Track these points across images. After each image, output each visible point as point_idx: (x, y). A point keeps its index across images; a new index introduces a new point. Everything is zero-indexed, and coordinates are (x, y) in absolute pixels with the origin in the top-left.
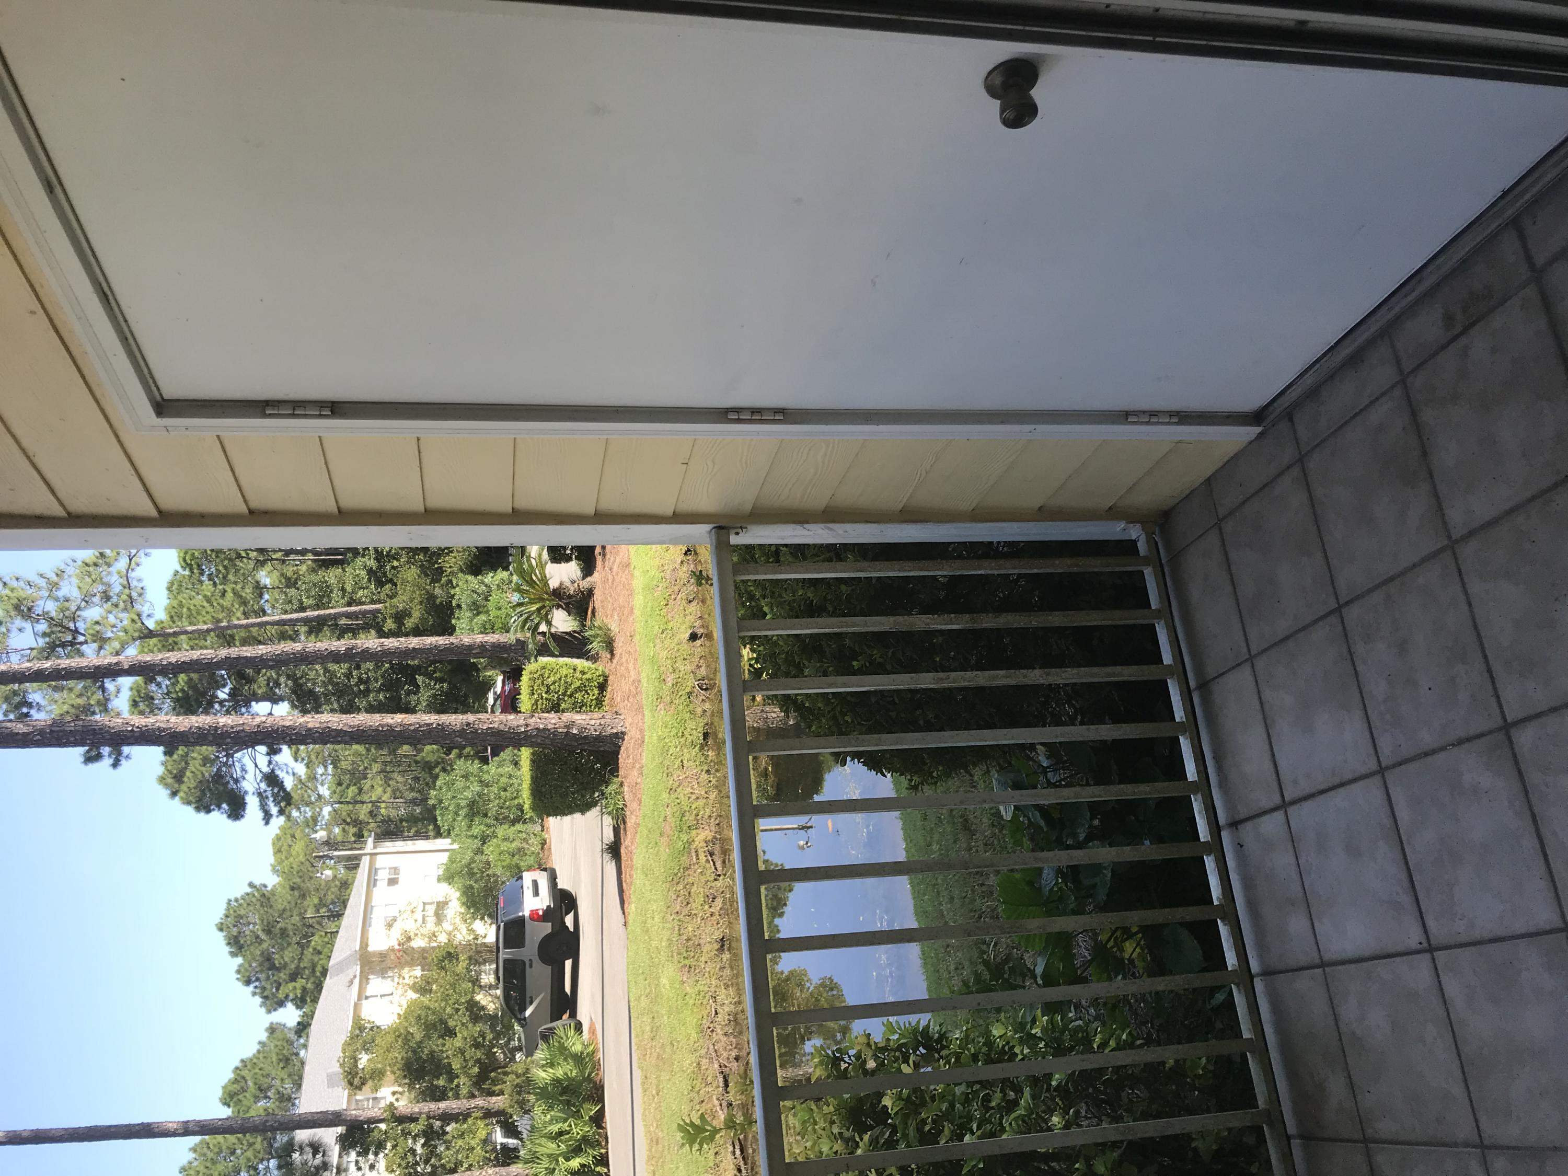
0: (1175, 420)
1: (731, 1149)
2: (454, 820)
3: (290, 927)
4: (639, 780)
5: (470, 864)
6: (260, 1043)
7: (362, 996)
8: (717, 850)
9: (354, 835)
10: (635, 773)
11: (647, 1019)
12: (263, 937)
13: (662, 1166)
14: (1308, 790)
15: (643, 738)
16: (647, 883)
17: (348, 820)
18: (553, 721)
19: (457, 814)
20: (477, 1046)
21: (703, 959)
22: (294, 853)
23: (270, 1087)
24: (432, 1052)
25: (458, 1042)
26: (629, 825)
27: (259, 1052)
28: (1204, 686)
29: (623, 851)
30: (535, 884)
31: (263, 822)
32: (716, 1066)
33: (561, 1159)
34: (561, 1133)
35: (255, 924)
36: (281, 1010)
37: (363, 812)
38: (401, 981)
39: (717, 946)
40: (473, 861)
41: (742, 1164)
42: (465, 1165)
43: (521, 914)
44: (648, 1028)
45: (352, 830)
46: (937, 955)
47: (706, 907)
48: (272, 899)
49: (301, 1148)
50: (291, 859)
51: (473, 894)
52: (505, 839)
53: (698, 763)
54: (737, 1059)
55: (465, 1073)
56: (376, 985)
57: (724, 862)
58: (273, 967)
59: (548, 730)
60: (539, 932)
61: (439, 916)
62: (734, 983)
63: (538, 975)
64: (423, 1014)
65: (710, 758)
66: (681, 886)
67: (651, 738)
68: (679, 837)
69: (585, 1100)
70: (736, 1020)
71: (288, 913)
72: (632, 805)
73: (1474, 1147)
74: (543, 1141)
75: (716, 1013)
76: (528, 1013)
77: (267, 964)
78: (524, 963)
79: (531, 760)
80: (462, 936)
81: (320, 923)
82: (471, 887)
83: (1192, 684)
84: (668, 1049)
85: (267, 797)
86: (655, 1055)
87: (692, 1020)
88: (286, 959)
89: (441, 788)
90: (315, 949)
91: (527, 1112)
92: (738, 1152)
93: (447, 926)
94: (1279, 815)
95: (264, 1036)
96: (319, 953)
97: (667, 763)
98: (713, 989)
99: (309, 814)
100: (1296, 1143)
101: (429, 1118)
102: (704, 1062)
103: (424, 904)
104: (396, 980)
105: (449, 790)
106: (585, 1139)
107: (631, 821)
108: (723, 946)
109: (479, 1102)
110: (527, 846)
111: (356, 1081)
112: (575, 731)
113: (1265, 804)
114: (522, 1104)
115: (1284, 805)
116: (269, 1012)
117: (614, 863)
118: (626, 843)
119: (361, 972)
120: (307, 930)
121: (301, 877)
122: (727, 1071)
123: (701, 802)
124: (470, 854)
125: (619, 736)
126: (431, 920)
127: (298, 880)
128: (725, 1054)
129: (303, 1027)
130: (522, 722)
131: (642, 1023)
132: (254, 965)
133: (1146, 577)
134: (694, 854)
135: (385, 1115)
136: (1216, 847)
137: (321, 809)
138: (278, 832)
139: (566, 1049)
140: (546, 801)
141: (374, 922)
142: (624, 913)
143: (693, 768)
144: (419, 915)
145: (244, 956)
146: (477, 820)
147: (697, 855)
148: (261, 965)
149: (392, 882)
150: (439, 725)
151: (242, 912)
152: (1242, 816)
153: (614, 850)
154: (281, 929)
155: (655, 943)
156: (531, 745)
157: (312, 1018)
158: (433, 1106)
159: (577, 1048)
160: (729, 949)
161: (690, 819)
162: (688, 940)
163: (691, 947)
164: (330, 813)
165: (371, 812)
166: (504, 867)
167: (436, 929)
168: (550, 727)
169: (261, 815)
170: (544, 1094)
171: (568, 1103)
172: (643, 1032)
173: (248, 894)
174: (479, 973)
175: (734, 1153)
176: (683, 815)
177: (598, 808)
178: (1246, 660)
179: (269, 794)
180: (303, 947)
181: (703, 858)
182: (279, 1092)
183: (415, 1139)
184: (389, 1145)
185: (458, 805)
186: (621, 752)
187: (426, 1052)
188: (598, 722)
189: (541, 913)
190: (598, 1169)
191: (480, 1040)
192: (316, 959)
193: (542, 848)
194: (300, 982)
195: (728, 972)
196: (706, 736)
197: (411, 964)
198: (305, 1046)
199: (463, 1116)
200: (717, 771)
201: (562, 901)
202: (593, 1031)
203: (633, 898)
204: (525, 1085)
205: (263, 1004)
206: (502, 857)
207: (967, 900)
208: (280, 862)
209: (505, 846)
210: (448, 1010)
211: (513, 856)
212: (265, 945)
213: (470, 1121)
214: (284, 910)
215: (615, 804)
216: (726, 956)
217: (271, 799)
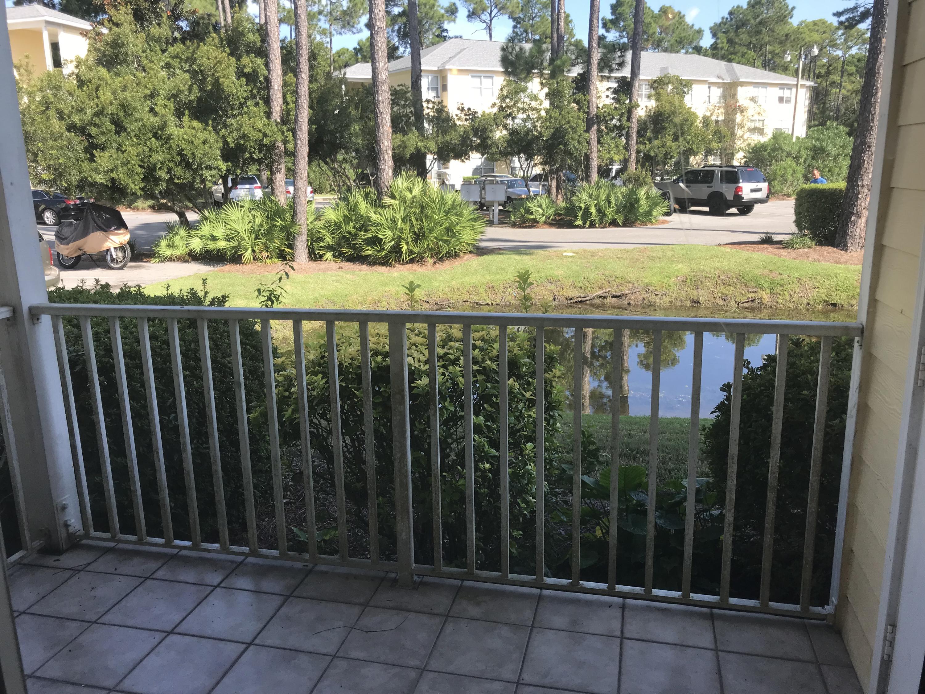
0: (885, 657)
1: (582, 296)
2: (813, 138)
3: (761, 36)
4: (810, 259)
5: (781, 149)
6: (693, 25)
7: (711, 84)
8: (756, 305)
9: (820, 72)
10: (816, 257)
11: (660, 254)
12: (758, 20)
13: (580, 258)
14: (625, 654)
15: (840, 263)
16: (741, 260)
17: (831, 68)
18: (863, 204)
19: (818, 139)
20: (666, 154)
21: (689, 290)
22: (812, 34)
23: (667, 34)
24: (665, 128)
25: (669, 143)
26: (781, 251)
27: (688, 25)
28: (712, 617)
29: (765, 246)
30: (759, 190)
31: (835, 12)
32: (627, 292)
33: (596, 202)
34: (609, 202)
35: (767, 13)
36: (711, 35)
37: (835, 77)
38: (717, 108)
39: (695, 299)
40: (783, 151)
41: (574, 301)
42: (601, 149)
43: (741, 181)
44: (654, 255)
45: (823, 71)
46: (643, 425)
47: (720, 295)
48: (782, 23)
49: (622, 56)
50: (808, 32)
51: (761, 151)
52: (794, 172)
53: (815, 298)
54: (629, 304)
55: (651, 148)
56: (717, 92)
57: (746, 308)
58: (738, 28)
59: (857, 201)
60: (728, 191)
61: (754, 130)
62: (672, 307)
63: (703, 191)
64: (689, 123)
65: (817, 306)
66: (735, 280)
67: (839, 269)
68: (767, 281)
69: (626, 217)
70: (651, 305)
71: (771, 34)
72: (793, 253)
73: (425, 666)
74: (607, 192)
75: (656, 295)
76: (681, 184)
77: (740, 24)
78: (711, 182)
79: (836, 189)
80: (739, 144)
81: (761, 55)
82: (765, 150)
83: (716, 611)
84: (641, 265)
85: (853, 13)
86: (639, 257)
87: (655, 280)
88: (741, 36)
89: (837, 129)
90: (746, 53)
91: (624, 183)
92: (580, 299)
93: (747, 135)
94: (618, 633)
95: (696, 27)
96: (743, 56)
97: (819, 278)
98: (670, 294)
99: (838, 42)
100: (458, 583)
101: (629, 128)
102: (630, 285)
103: (763, 120)
104: (718, 105)
105: (835, 134)
106: (605, 215)
107: (784, 252)
108: (695, 302)
109: (633, 156)
110: (787, 185)
111: (656, 85)
112: (853, 218)
113: (627, 627)
114: (629, 180)
115: (622, 638)
116: (711, 28)
117: (759, 240)
118: (770, 248)
119: (725, 83)
120: (758, 48)
121: (794, 40)
122: (624, 297)
123: (788, 297)
124: (788, 149)
125: (845, 248)
126: (752, 125)
127: (792, 38)
128: (633, 298)
129: (698, 50)
130: (866, 183)
131: (658, 251)
132: (741, 16)
133: (795, 606)
134: (754, 290)
135: (633, 103)
136: (611, 592)
137: (841, 49)
138: (829, 22)
139: (656, 206)
140: (806, 198)
141: (756, 89)
142: (726, 244)
143: (812, 294)
144: (756, 117)
145: (747, 9)
146: (810, 153)
147: (753, 292)
148: (741, 20)
149: (781, 100)
150: (872, 127)
151: (776, 5)
152: (626, 612)
153: (767, 241)
154: (761, 30)
155: (703, 262)
156: (848, 189)
157: (704, 55)
158: (635, 130)
159: (655, 213)
160: (693, 306)
161: (778, 289)
162: (701, 282)
163: (697, 284)
164: (838, 55)
165: (834, 83)
166: (776, 170)
167: (746, 128)
168: (859, 202)
169: (840, 10)
170: (632, 193)
171: (625, 207)
172: (653, 252)
173: (787, 7)
174: (715, 155)
175: (580, 297)
176: (781, 285)
177: (797, 232)
178: (716, 647)
179: (855, 14)
180: (748, 46)
181: (752, 295)
182: (663, 39)
183: (619, 120)
184: (617, 106)
185: (823, 141)
186: (833, 249)
187: (667, 125)
188: (858, 234)
189: (740, 193)
190: (588, 222)
191: (669, 156)
192: (739, 54)
193: (785, 195)
194: (726, 46)
195: (679, 304)
196: (834, 305)
197: (727, 114)
198: (687, 52)
199: (627, 147)
200: (808, 310)
201: (746, 207)
202: (664, 222)
203: (733, 250)
204: (638, 182)
205: (716, 25)
206: (782, 169)
207: (664, 449)
208: (807, 26)
209: (790, 171)
210: (689, 137)
211: (782, 177)
212: (752, 21)
213: (624, 151)
214: (773, 31)
215: (797, 243)
216: (689, 304)
217: (851, 16)
